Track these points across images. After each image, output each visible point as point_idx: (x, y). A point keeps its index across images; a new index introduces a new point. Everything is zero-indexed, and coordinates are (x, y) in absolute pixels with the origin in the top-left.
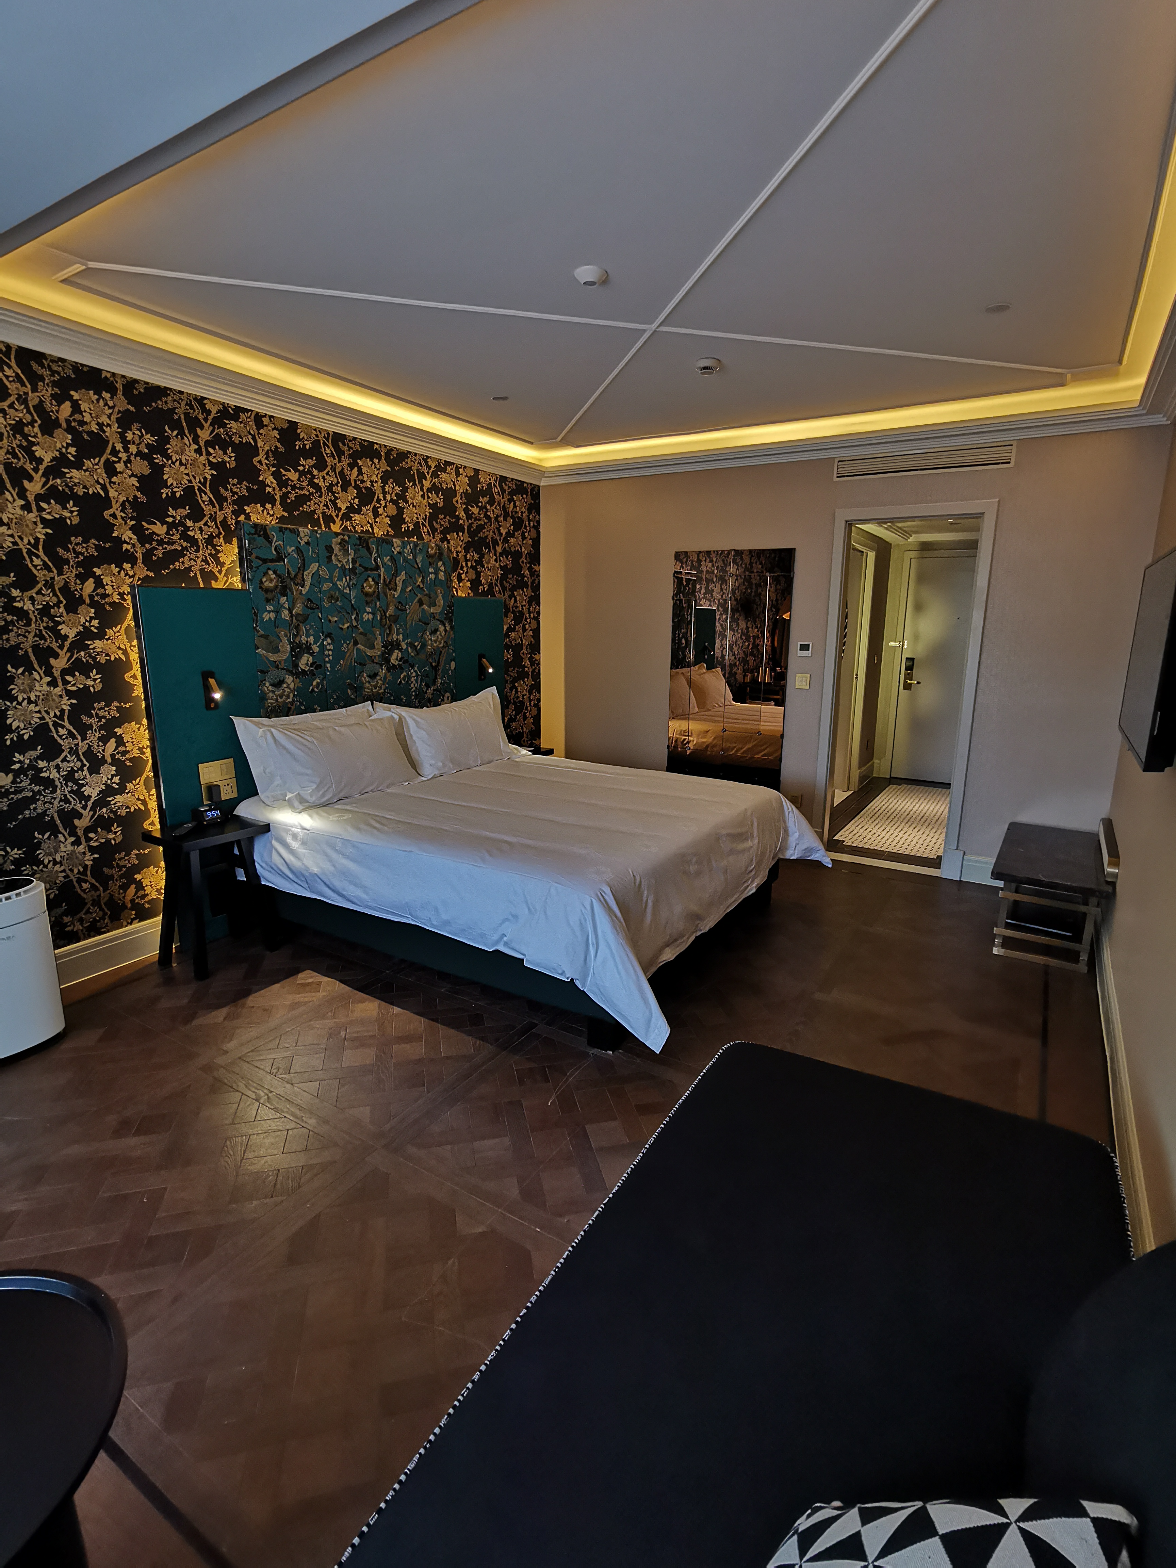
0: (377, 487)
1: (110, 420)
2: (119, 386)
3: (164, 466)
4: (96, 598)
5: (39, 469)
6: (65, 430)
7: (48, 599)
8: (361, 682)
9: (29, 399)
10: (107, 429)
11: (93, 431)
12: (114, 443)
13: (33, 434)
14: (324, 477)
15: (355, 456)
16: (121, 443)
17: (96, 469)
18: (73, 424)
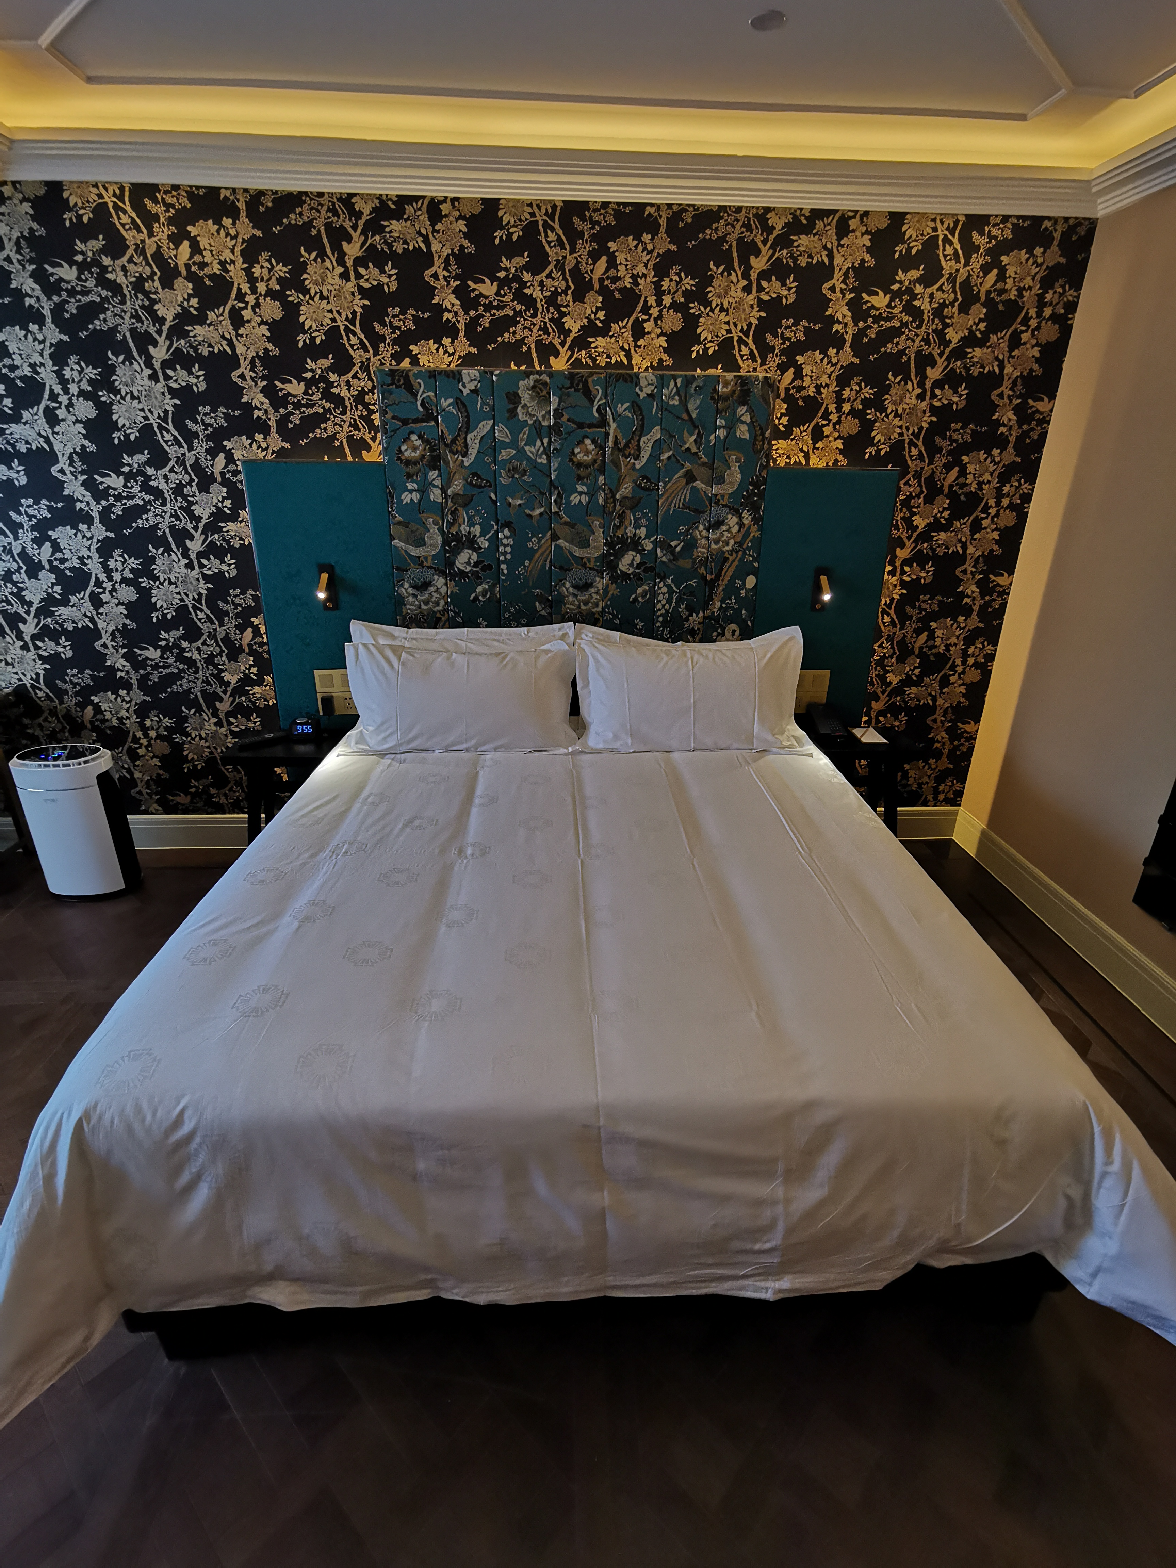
0: (645, 287)
1: (233, 254)
2: (241, 205)
3: (299, 304)
4: (227, 476)
5: (162, 331)
6: (185, 278)
7: (181, 477)
8: (560, 593)
9: (147, 247)
10: (230, 268)
11: (215, 273)
12: (239, 285)
13: (153, 290)
14: (542, 281)
15: (603, 237)
16: (248, 282)
17: (221, 321)
18: (193, 269)
